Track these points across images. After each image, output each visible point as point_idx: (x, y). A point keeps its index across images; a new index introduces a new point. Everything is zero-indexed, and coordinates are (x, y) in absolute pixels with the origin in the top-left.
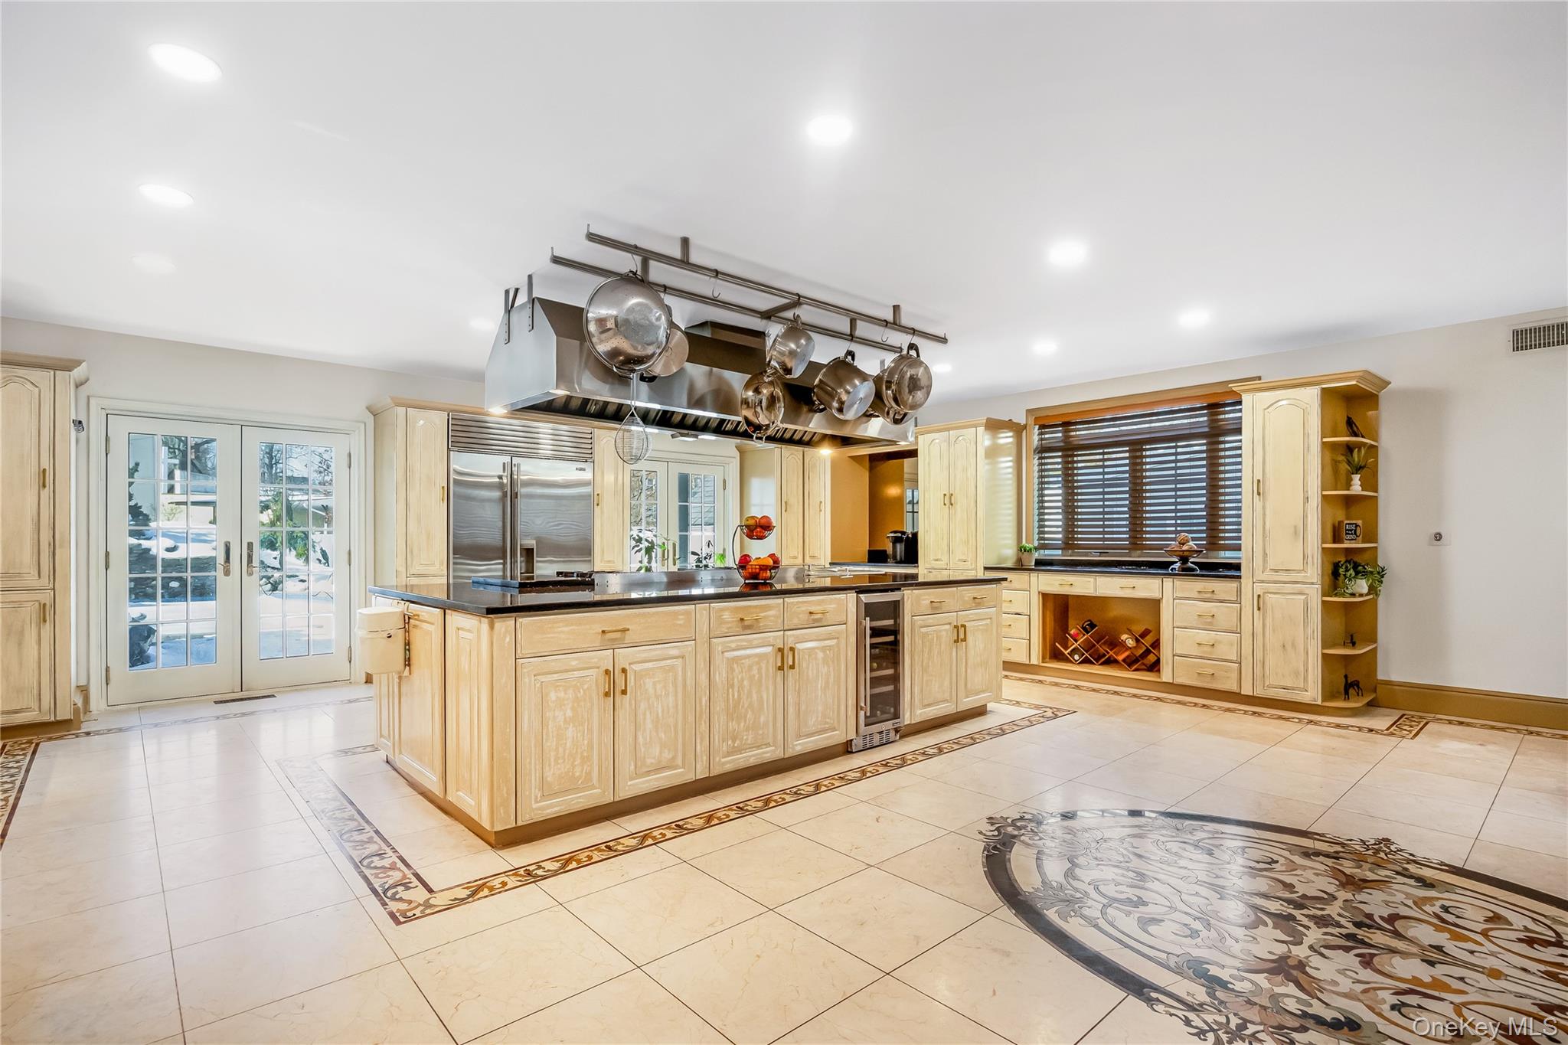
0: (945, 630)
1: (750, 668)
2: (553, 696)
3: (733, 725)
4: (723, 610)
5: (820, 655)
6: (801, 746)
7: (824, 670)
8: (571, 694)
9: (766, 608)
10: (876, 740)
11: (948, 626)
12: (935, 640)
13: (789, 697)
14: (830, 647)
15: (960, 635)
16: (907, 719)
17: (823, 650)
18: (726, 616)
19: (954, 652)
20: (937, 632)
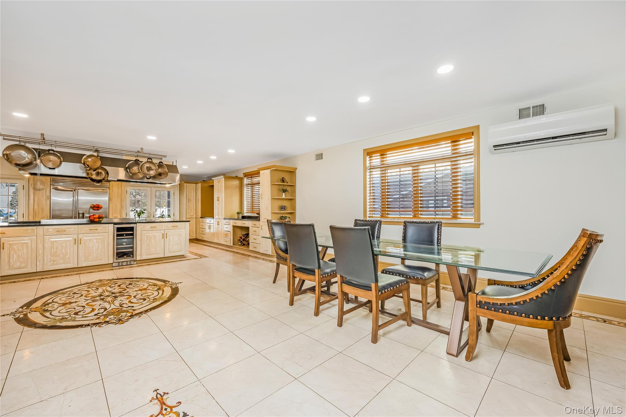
1: (61, 243)
4: (49, 228)
5: (95, 241)
6: (85, 264)
7: (97, 244)
9: (71, 228)
10: (125, 264)
11: (160, 234)
12: (153, 237)
13: (80, 251)
14: (100, 239)
15: (164, 236)
16: (138, 258)
17: (96, 239)
18: (50, 230)
19: (163, 241)
20: (154, 235)
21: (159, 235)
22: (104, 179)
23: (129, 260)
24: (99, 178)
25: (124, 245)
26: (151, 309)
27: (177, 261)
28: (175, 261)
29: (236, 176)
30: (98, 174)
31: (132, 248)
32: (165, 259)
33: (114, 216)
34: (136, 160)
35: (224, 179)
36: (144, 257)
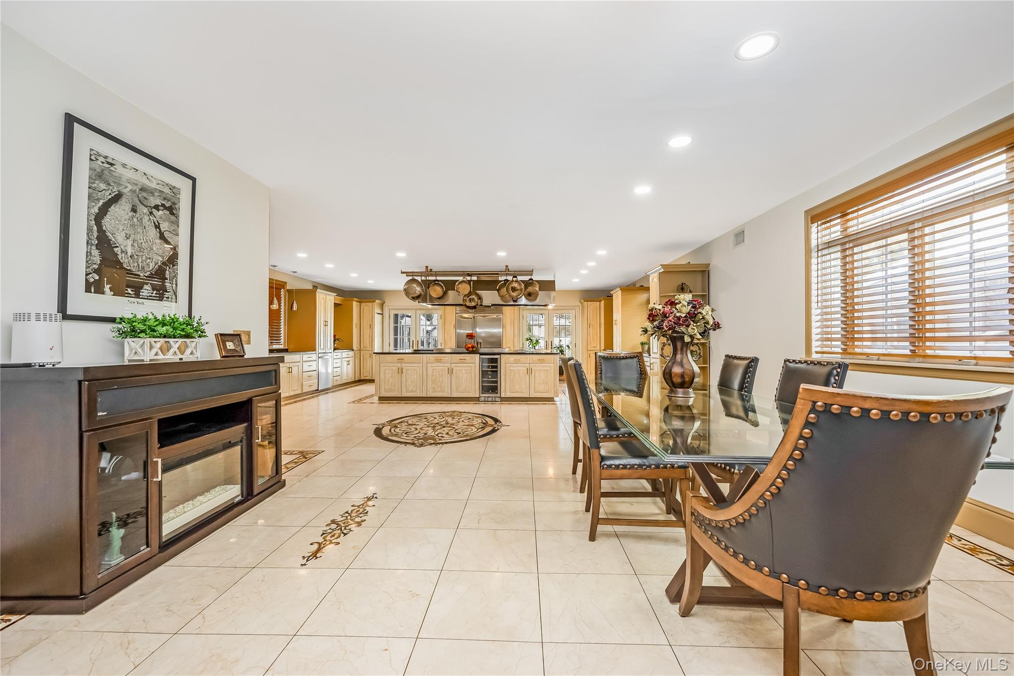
0: (523, 369)
1: (439, 372)
2: (387, 372)
3: (433, 385)
4: (431, 356)
5: (464, 371)
6: (455, 395)
7: (466, 375)
8: (391, 372)
9: (445, 357)
10: (490, 399)
11: (524, 368)
12: (517, 372)
13: (452, 381)
14: (467, 369)
15: (529, 371)
16: (503, 395)
17: (464, 369)
18: (431, 358)
19: (527, 377)
20: (518, 369)
21: (522, 369)
22: (477, 305)
23: (493, 395)
24: (473, 304)
25: (489, 378)
26: (450, 442)
27: (540, 404)
28: (537, 404)
29: (642, 286)
30: (470, 300)
31: (496, 382)
32: (531, 399)
33: (507, 346)
34: (505, 280)
35: (620, 292)
36: (509, 395)
